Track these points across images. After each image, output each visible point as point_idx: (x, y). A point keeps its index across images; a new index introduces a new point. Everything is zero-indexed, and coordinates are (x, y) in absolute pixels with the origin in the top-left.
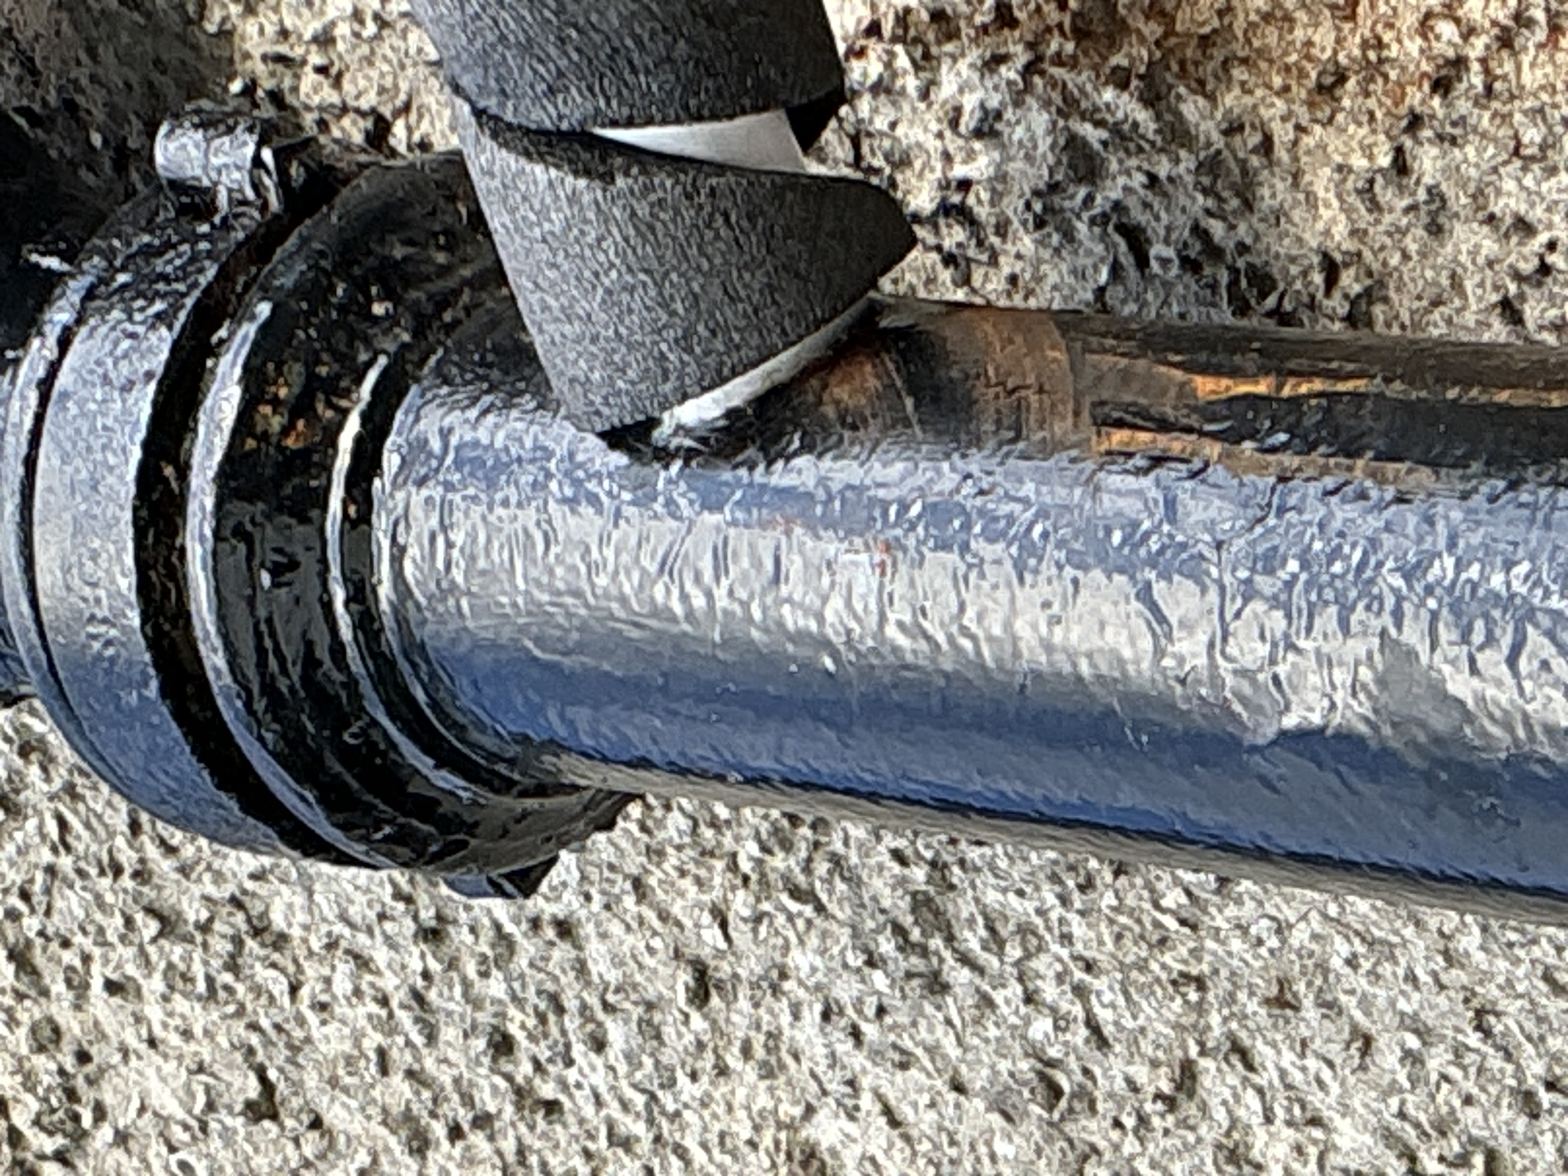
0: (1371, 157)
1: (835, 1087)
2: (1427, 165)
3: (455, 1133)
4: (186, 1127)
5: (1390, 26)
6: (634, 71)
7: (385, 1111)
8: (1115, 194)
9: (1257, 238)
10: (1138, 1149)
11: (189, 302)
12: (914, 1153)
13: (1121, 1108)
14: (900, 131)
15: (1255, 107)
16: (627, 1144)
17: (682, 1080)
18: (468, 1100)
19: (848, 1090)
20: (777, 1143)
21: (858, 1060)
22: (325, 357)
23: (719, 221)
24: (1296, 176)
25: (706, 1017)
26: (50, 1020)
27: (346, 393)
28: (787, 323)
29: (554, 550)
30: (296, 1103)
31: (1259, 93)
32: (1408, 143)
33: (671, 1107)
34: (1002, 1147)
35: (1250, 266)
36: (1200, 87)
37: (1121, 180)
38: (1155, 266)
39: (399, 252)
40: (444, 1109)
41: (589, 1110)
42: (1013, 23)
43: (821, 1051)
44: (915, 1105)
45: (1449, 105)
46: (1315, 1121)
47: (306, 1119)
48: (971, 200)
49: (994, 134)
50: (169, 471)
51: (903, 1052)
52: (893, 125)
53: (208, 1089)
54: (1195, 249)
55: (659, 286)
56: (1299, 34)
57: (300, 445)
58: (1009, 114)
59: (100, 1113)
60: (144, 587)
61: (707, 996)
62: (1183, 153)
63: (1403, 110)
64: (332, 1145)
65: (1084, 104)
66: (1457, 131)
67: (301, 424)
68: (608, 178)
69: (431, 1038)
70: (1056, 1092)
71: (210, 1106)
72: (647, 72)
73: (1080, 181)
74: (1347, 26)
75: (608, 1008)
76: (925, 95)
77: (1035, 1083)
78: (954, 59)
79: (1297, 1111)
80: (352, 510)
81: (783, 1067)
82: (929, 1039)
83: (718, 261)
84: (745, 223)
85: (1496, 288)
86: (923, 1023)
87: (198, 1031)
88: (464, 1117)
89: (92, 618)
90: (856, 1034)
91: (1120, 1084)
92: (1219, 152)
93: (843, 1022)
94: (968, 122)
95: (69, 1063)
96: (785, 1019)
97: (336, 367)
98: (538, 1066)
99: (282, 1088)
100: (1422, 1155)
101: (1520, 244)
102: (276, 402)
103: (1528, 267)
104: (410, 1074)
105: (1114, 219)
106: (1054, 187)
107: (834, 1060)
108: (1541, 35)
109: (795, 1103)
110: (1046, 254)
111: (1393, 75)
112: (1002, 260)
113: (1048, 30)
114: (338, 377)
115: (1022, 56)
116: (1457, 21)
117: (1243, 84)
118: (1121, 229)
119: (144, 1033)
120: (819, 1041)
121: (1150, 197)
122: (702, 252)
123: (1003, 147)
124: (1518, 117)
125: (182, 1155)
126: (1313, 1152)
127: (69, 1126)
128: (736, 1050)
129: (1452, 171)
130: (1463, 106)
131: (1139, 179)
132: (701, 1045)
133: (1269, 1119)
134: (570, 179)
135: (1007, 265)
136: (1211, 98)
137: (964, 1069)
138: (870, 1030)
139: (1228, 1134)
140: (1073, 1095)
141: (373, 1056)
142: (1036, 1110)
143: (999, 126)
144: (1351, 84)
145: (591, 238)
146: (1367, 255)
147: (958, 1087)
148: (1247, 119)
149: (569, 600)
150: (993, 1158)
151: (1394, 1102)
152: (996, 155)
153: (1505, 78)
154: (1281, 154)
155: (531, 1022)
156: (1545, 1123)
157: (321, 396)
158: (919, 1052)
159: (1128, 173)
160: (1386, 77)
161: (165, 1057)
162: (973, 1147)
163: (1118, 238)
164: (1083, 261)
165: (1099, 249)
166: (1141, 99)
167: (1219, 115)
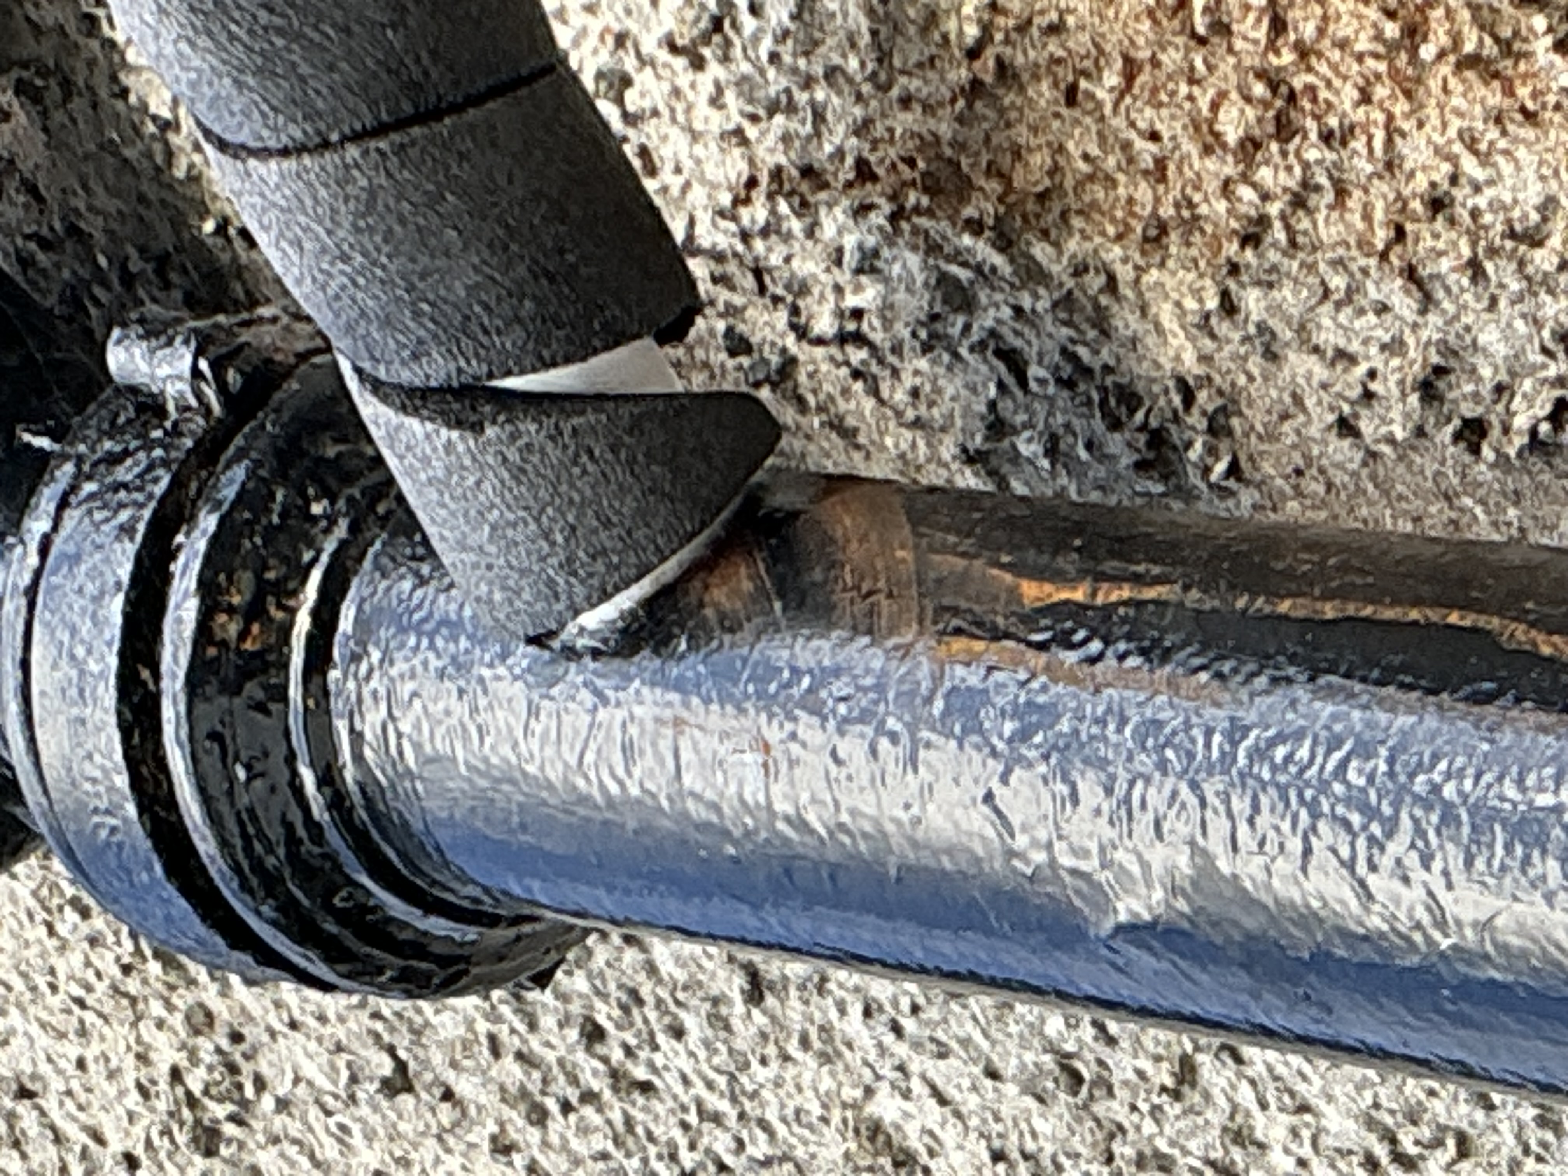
0: (1201, 301)
1: (886, 1070)
2: (1252, 305)
3: (566, 1108)
4: (336, 1097)
5: (1197, 188)
6: (486, 332)
7: (503, 1089)
8: (989, 323)
9: (1118, 360)
10: (1155, 1129)
11: (147, 513)
12: (966, 1128)
13: (1136, 1095)
14: (795, 263)
15: (1096, 251)
16: (717, 1119)
17: (755, 1065)
18: (573, 1080)
19: (898, 1075)
20: (845, 1121)
21: (902, 1050)
22: (272, 562)
23: (584, 458)
24: (1144, 310)
25: (765, 1012)
26: (201, 1005)
27: (294, 593)
28: (660, 541)
29: (488, 741)
30: (428, 1077)
31: (1098, 240)
32: (1232, 285)
33: (750, 1088)
34: (1039, 1124)
35: (1117, 385)
36: (1045, 234)
37: (992, 312)
38: (1033, 386)
39: (331, 452)
40: (553, 1088)
41: (679, 1089)
42: (874, 178)
43: (869, 1044)
44: (959, 1087)
45: (1260, 256)
46: (1304, 1108)
47: (438, 1092)
48: (865, 327)
49: (874, 270)
50: (145, 674)
51: (939, 1043)
52: (788, 259)
53: (349, 1065)
54: (1067, 371)
55: (537, 520)
56: (1121, 191)
57: (257, 647)
58: (886, 253)
59: (260, 1084)
60: (136, 783)
61: (761, 997)
62: (1042, 291)
63: (1222, 260)
64: (464, 1113)
65: (947, 249)
66: (1274, 277)
67: (255, 628)
68: (477, 428)
69: (533, 1026)
70: (1077, 1079)
71: (354, 1079)
72: (499, 333)
73: (956, 310)
74: (1161, 188)
75: (678, 1003)
76: (810, 233)
77: (1057, 1072)
78: (830, 206)
79: (1286, 1098)
80: (311, 703)
81: (839, 1054)
82: (962, 1034)
83: (588, 492)
84: (609, 456)
85: (1332, 409)
86: (953, 1022)
87: (332, 1016)
88: (573, 1095)
89: (96, 811)
90: (897, 1029)
91: (1131, 1075)
92: (1070, 292)
93: (884, 1018)
94: (850, 259)
95: (225, 1043)
96: (834, 1014)
97: (284, 569)
98: (629, 1052)
99: (412, 1066)
100: (1401, 1137)
101: (1345, 370)
102: (231, 610)
103: (1356, 392)
104: (520, 1056)
105: (992, 345)
106: (934, 317)
107: (882, 1049)
108: (1329, 196)
109: (854, 1086)
110: (941, 371)
111: (1209, 229)
112: (904, 376)
113: (904, 184)
114: (286, 579)
115: (887, 208)
116: (1254, 186)
117: (1082, 231)
118: (999, 353)
119: (285, 1017)
120: (865, 1033)
121: (1018, 326)
122: (572, 486)
123: (887, 280)
124: (1322, 267)
125: (338, 1118)
126: (1306, 1134)
127: (236, 1096)
128: (795, 1041)
129: (1275, 309)
130: (1273, 256)
131: (1006, 312)
132: (764, 1036)
133: (1264, 1106)
134: (444, 432)
135: (908, 381)
136: (1057, 245)
137: (995, 1058)
138: (909, 1025)
139: (1232, 1117)
140: (1094, 1084)
141: (484, 1040)
142: (1062, 1096)
143: (880, 264)
144: (1174, 236)
145: (471, 481)
146: (1217, 379)
147: (993, 1074)
148: (1090, 262)
149: (506, 787)
150: (1034, 1135)
151: (1368, 1095)
152: (880, 287)
153: (1305, 233)
154: (1127, 292)
155: (616, 1013)
156: (1500, 1114)
157: (271, 600)
158: (954, 1045)
159: (997, 306)
160: (1202, 231)
161: (308, 1037)
162: (1016, 1124)
163: (996, 362)
164: (971, 378)
165: (984, 368)
166: (994, 245)
167: (1065, 261)
